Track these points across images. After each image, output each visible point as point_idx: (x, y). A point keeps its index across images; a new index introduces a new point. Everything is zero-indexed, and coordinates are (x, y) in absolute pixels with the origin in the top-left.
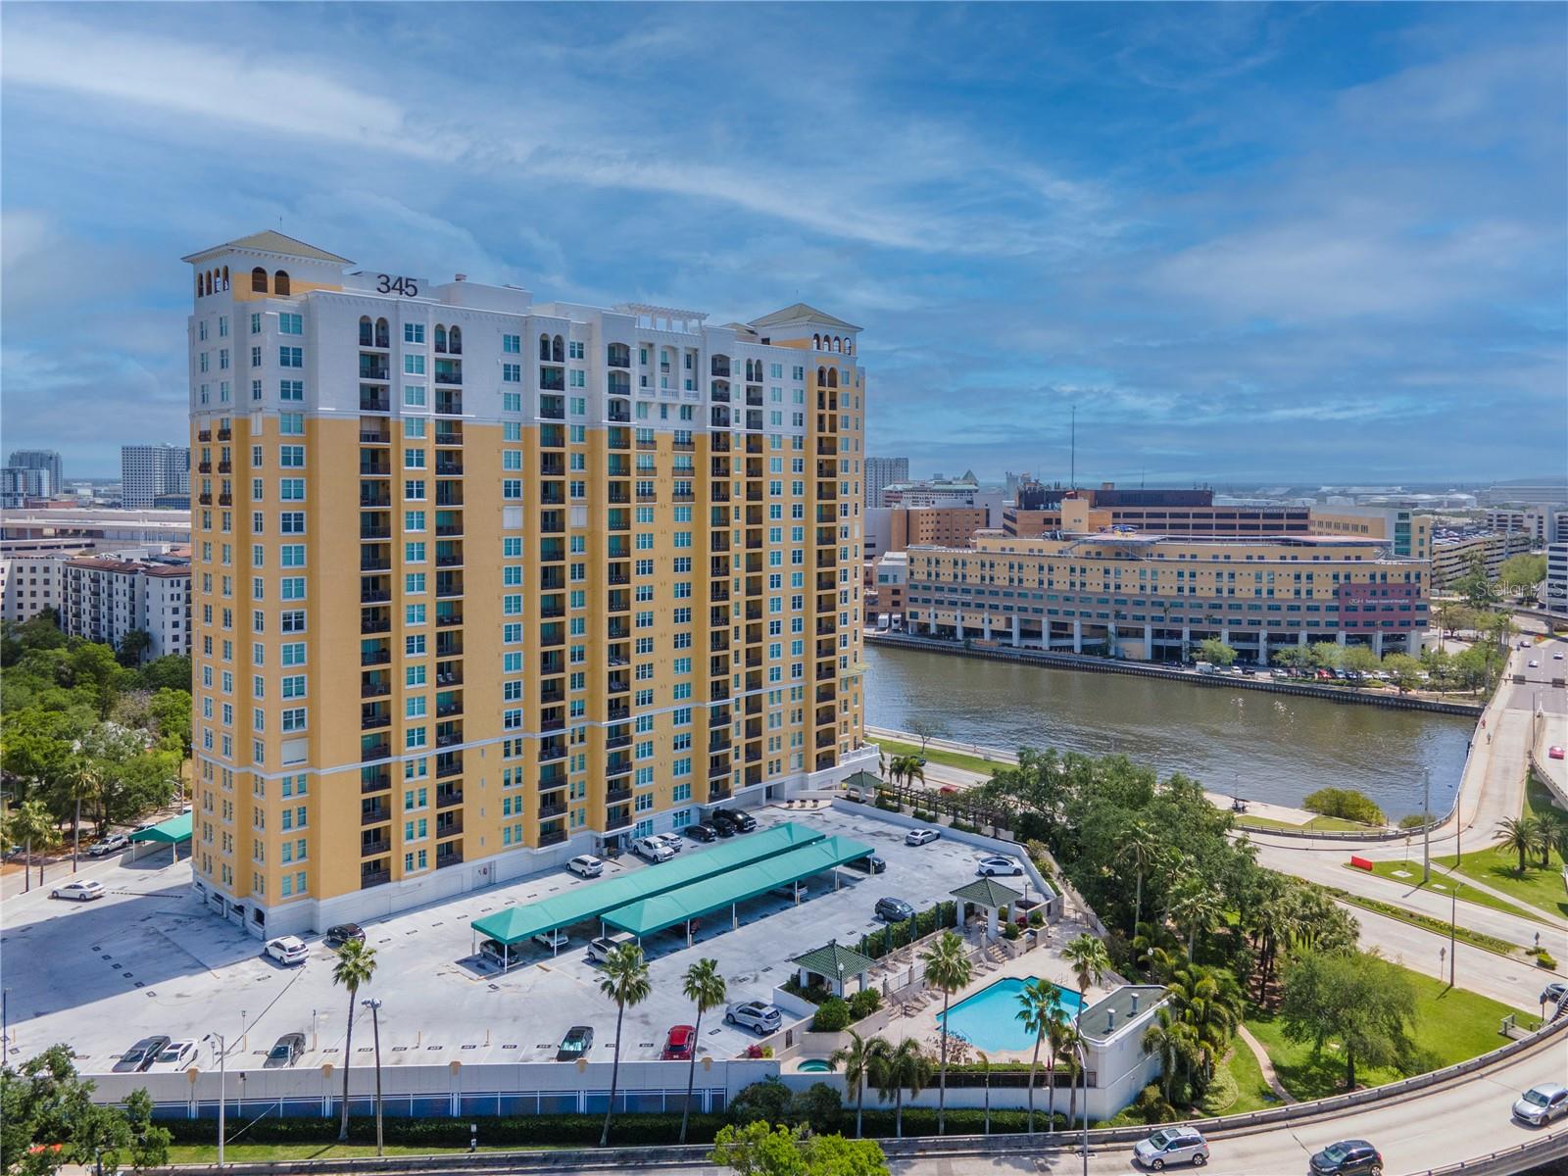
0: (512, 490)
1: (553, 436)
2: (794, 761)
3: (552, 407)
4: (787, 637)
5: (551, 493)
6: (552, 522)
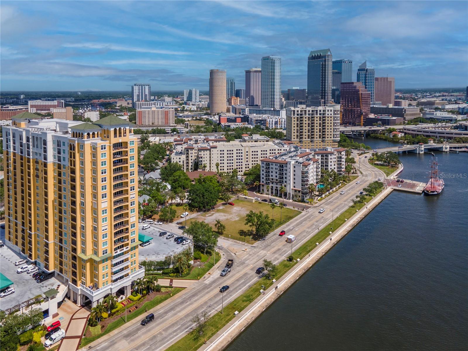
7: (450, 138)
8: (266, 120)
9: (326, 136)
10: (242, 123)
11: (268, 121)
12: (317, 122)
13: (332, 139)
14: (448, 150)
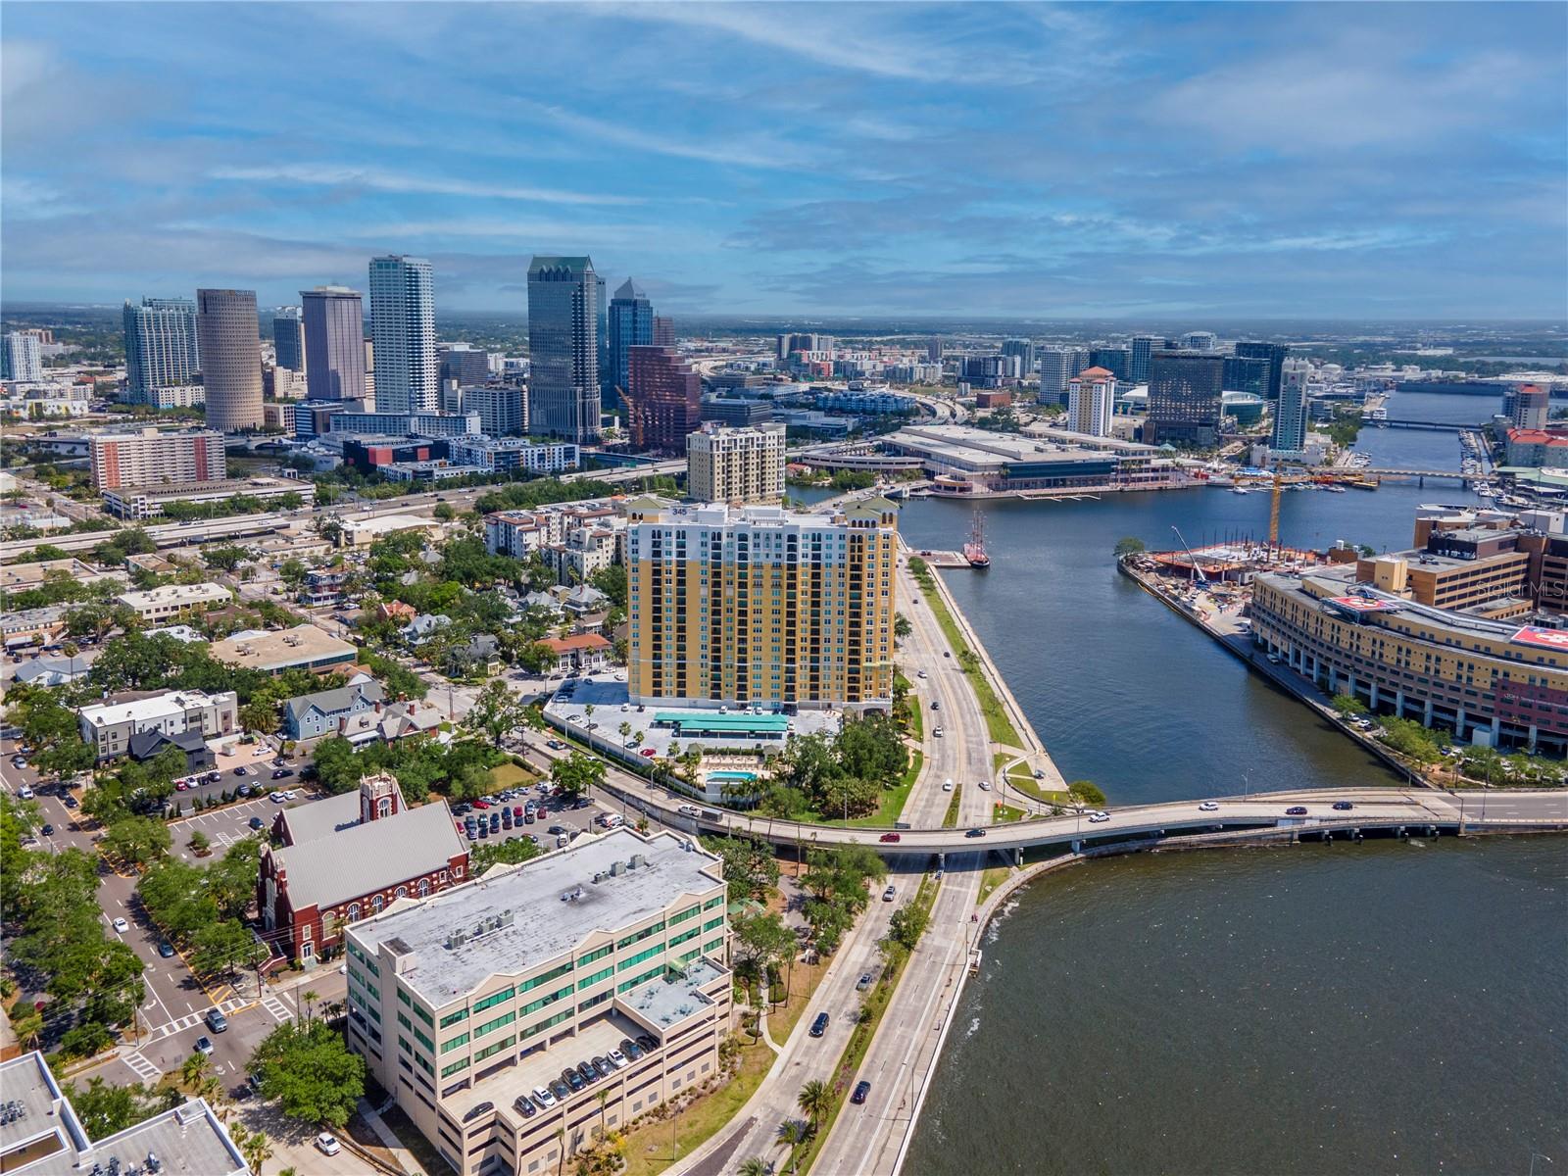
0: (704, 582)
1: (716, 566)
2: (838, 695)
3: (717, 556)
4: (834, 645)
5: (717, 584)
6: (716, 594)
7: (899, 472)
8: (519, 452)
9: (767, 487)
10: (437, 462)
11: (524, 454)
12: (753, 460)
13: (776, 491)
14: (908, 495)
